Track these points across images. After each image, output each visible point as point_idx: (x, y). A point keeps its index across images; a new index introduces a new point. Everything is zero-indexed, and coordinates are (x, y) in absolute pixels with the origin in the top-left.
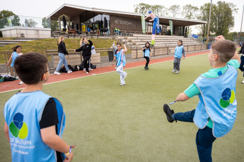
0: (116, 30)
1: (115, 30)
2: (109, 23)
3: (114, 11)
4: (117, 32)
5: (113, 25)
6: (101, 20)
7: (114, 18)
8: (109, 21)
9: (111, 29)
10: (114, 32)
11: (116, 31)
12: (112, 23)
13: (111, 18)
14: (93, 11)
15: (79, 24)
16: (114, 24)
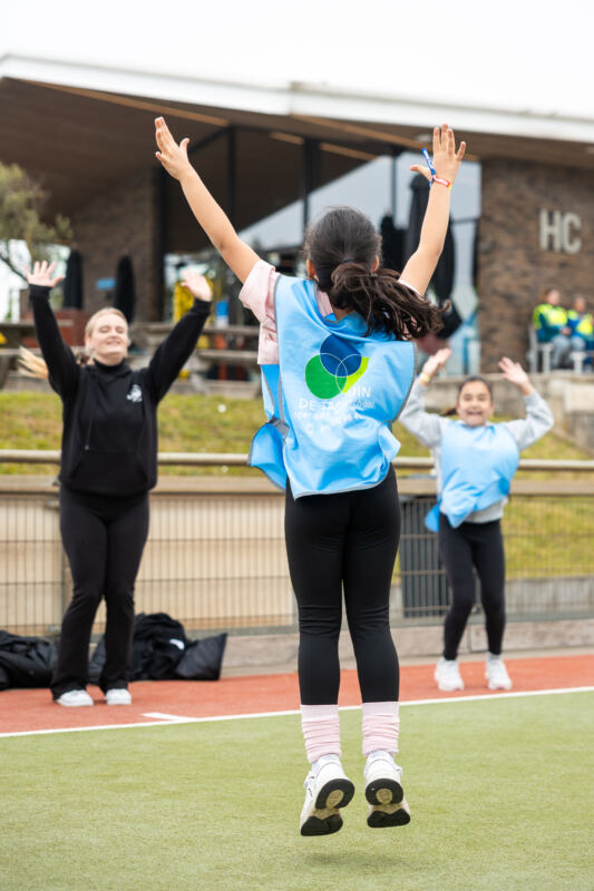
0: (557, 317)
1: (542, 319)
2: (477, 239)
3: (525, 114)
4: (561, 342)
5: (519, 261)
6: (387, 222)
7: (530, 195)
8: (478, 222)
9: (500, 309)
10: (526, 344)
11: (548, 332)
12: (506, 240)
13: (501, 189)
14: (290, 122)
15: (141, 263)
16: (534, 257)
